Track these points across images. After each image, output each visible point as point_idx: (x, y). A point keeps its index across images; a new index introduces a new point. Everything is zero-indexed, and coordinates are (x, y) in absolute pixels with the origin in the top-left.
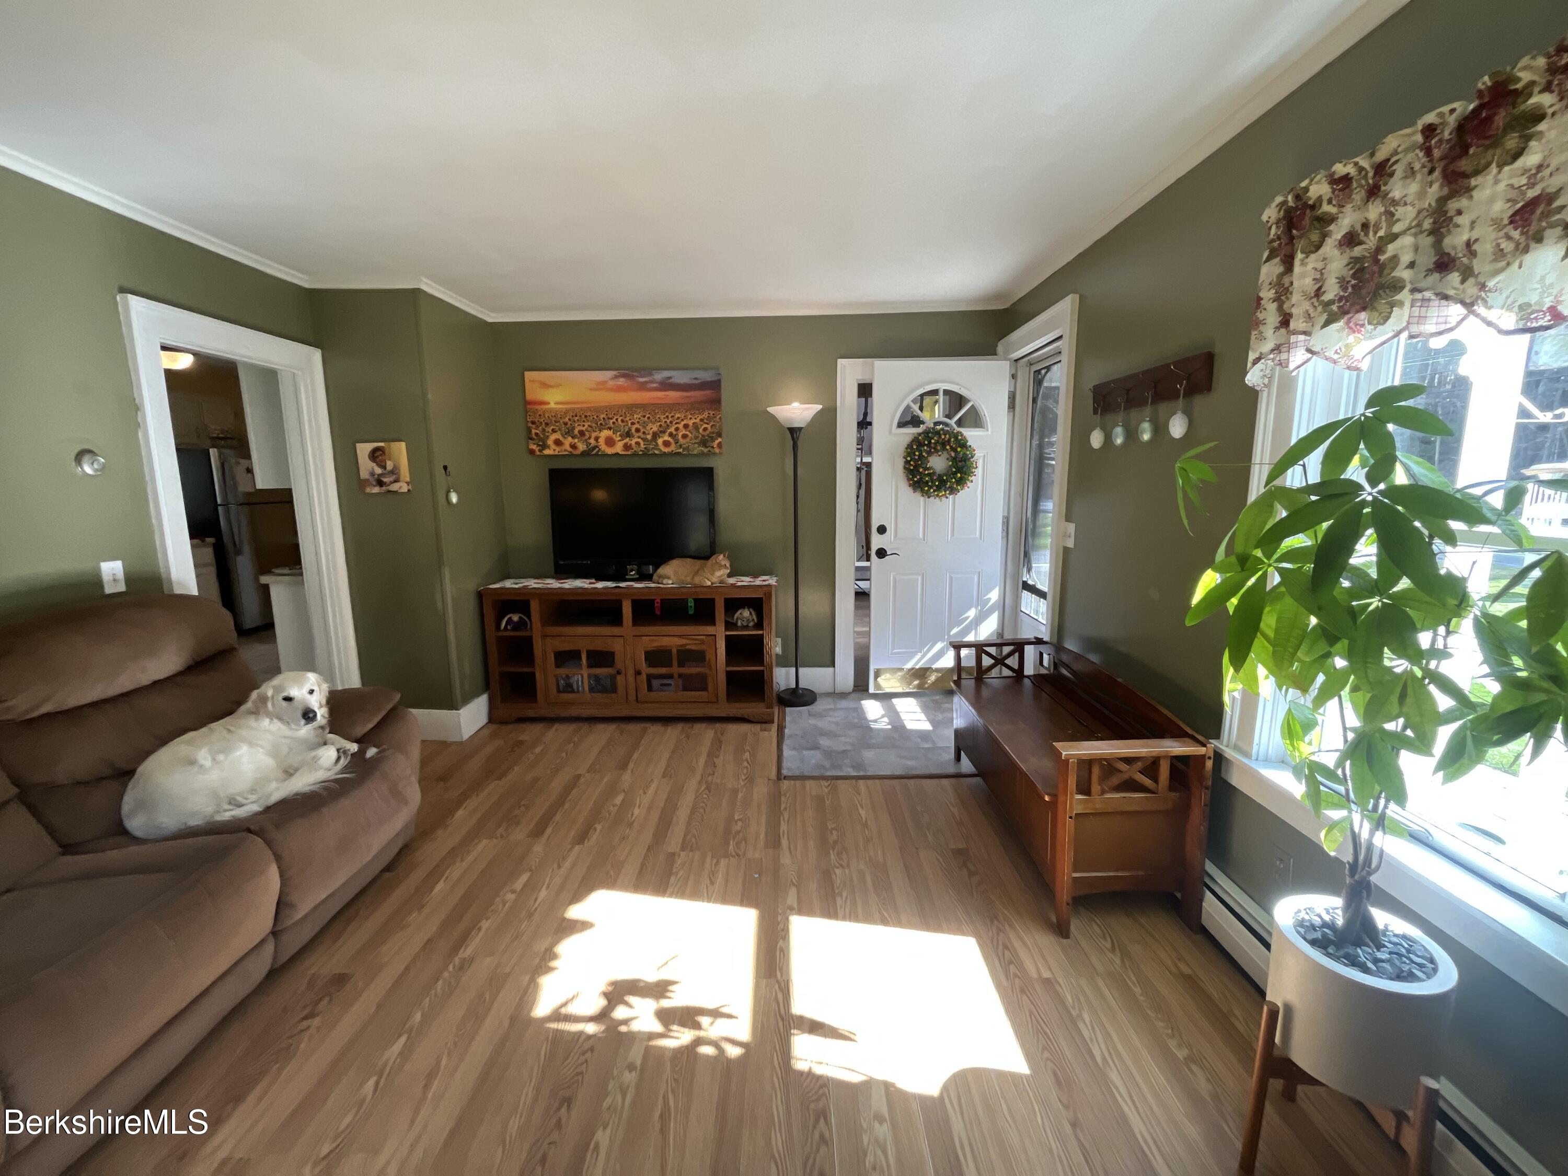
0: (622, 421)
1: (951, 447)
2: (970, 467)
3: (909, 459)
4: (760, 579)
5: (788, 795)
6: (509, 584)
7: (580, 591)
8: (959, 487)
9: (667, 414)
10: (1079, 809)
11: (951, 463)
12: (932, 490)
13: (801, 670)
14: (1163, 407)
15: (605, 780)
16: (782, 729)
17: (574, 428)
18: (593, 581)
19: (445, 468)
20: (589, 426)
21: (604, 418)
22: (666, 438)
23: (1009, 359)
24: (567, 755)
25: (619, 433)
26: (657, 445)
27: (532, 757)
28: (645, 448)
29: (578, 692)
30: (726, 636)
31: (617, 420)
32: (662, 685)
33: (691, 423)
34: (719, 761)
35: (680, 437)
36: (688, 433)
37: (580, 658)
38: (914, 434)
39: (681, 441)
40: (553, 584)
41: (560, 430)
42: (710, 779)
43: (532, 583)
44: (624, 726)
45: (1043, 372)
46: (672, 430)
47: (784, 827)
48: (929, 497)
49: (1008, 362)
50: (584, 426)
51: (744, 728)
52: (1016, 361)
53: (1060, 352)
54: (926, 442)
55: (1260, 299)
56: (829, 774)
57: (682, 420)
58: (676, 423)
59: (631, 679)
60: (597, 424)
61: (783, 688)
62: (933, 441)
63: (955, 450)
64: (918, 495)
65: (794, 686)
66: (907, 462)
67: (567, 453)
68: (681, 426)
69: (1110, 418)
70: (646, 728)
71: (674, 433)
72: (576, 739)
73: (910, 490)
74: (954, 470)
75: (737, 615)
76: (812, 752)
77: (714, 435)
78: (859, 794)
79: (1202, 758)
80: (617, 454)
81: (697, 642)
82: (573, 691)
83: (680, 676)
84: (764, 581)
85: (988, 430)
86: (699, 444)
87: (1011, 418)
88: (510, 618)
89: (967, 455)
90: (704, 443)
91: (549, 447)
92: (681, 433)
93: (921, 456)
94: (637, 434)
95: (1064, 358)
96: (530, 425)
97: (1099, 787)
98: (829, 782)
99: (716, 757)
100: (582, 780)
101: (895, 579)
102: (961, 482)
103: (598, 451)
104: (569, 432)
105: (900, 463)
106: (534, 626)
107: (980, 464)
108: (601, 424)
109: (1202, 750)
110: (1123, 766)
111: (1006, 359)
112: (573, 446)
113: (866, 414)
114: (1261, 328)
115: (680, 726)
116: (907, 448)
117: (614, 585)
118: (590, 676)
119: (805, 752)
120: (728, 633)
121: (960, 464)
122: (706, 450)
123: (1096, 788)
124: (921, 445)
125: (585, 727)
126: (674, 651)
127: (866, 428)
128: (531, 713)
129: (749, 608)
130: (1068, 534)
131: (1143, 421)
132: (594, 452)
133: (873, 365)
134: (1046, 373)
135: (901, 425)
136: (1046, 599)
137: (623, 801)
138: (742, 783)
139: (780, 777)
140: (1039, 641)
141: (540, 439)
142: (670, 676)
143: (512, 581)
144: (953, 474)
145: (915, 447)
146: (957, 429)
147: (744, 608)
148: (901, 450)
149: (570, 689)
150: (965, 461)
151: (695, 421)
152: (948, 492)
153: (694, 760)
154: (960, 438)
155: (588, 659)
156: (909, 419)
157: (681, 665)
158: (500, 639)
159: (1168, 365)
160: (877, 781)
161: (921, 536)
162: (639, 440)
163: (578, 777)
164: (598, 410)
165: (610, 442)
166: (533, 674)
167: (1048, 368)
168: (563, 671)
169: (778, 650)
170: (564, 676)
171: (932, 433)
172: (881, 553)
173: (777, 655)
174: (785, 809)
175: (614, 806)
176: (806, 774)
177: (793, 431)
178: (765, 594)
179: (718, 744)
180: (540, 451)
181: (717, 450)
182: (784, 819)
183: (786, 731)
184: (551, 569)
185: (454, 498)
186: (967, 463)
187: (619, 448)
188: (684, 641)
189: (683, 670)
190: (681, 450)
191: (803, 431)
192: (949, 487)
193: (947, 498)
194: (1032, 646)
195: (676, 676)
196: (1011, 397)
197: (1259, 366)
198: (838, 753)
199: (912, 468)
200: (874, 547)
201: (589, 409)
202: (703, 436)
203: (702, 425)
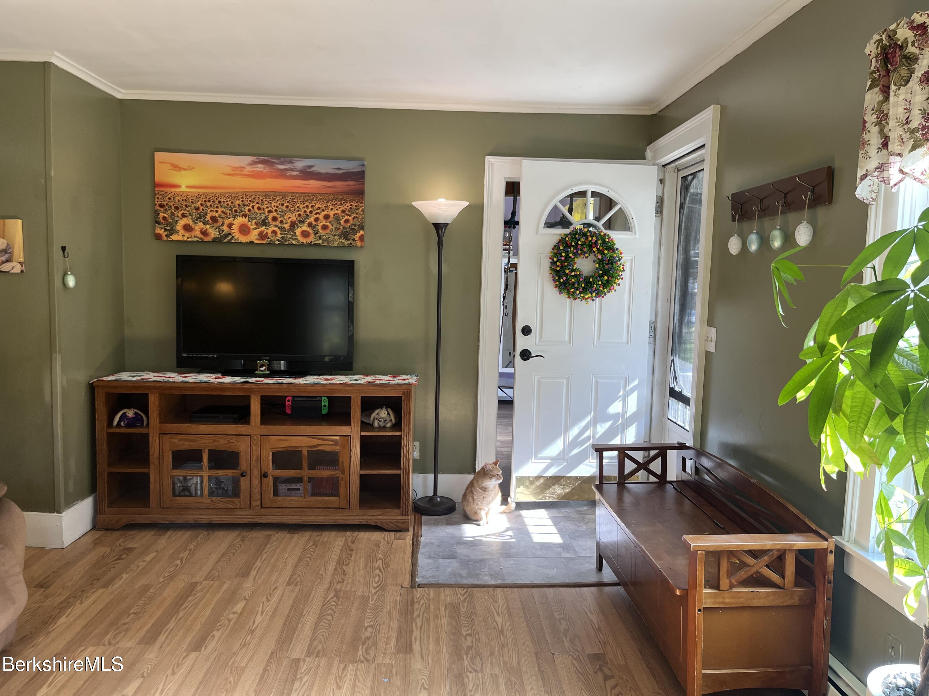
0: (259, 209)
1: (598, 249)
2: (616, 271)
3: (555, 259)
4: (399, 378)
5: (422, 602)
6: (125, 376)
7: (204, 385)
8: (605, 290)
9: (307, 204)
10: (707, 603)
11: (597, 265)
12: (578, 292)
13: (439, 476)
14: (792, 217)
15: (225, 587)
16: (418, 537)
17: (206, 214)
18: (219, 375)
19: (64, 249)
20: (222, 212)
21: (239, 205)
22: (305, 228)
23: (657, 165)
24: (182, 563)
25: (254, 221)
26: (295, 234)
27: (142, 564)
28: (282, 238)
29: (196, 496)
30: (362, 436)
31: (253, 207)
32: (289, 490)
33: (332, 213)
34: (349, 569)
35: (320, 228)
36: (328, 224)
37: (200, 460)
38: (561, 235)
39: (321, 232)
40: (176, 378)
41: (190, 214)
42: (339, 587)
43: (151, 376)
44: (245, 533)
45: (690, 178)
46: (312, 219)
47: (416, 633)
48: (575, 299)
49: (656, 167)
50: (217, 212)
51: (376, 536)
52: (664, 166)
53: (704, 160)
54: (573, 244)
55: (865, 122)
56: (465, 582)
57: (323, 211)
58: (316, 213)
59: (256, 482)
60: (231, 210)
61: (419, 496)
62: (580, 243)
63: (601, 252)
64: (564, 296)
65: (432, 494)
66: (554, 263)
67: (196, 239)
68: (321, 216)
69: (745, 225)
70: (271, 535)
71: (314, 223)
72: (192, 547)
73: (556, 291)
74: (601, 272)
75: (374, 415)
76: (448, 561)
77: (356, 228)
78: (496, 602)
79: (824, 552)
80: (252, 243)
81: (331, 443)
82: (191, 496)
83: (310, 479)
84: (404, 380)
85: (635, 234)
86: (340, 236)
87: (659, 224)
88: (125, 413)
89: (615, 258)
90: (345, 235)
91: (177, 232)
92: (321, 224)
93: (567, 257)
94: (274, 223)
95: (706, 166)
96: (157, 208)
97: (728, 581)
98: (466, 590)
99: (346, 565)
100: (199, 587)
101: (539, 382)
102: (607, 284)
103: (232, 239)
104: (201, 218)
105: (546, 263)
106: (151, 424)
107: (627, 268)
108: (236, 211)
109: (823, 544)
110: (750, 561)
111: (654, 164)
112: (204, 233)
113: (514, 213)
114: (867, 147)
115: (307, 534)
116: (553, 249)
117: (243, 380)
118: (210, 477)
119: (441, 561)
120: (363, 434)
121: (607, 266)
122: (347, 243)
123: (724, 582)
124: (567, 246)
125: (203, 534)
126: (305, 452)
127: (514, 228)
128: (141, 519)
129: (387, 408)
130: (710, 339)
131: (774, 229)
132: (226, 240)
133: (521, 165)
134: (693, 179)
135: (550, 225)
136: (689, 406)
137: (244, 608)
138: (374, 591)
139: (413, 584)
140: (681, 446)
141: (169, 224)
142: (299, 480)
143: (128, 374)
144: (600, 277)
145: (561, 248)
146: (605, 231)
147: (382, 408)
148: (548, 250)
149: (187, 493)
150: (612, 264)
151: (336, 212)
152: (594, 295)
153: (323, 568)
154: (607, 240)
155: (210, 460)
156: (558, 220)
157: (311, 467)
158: (111, 436)
159: (794, 178)
160: (516, 590)
161: (567, 339)
162: (276, 229)
163: (193, 586)
164: (233, 196)
165: (244, 230)
166: (148, 474)
167: (694, 174)
168: (180, 473)
169: (416, 454)
170: (181, 478)
171: (579, 234)
172: (526, 355)
173: (414, 460)
174: (418, 616)
175: (234, 613)
176: (441, 582)
177: (438, 227)
178: (404, 393)
179: (348, 551)
180: (167, 236)
181: (359, 244)
182: (416, 626)
183: (422, 539)
184: (174, 361)
185: (71, 281)
186: (614, 265)
187: (254, 236)
188: (316, 442)
189: (313, 473)
190: (320, 242)
191: (448, 226)
192: (596, 290)
193: (593, 300)
194: (676, 451)
195: (305, 479)
196: (659, 201)
197: (867, 181)
198: (476, 561)
199: (558, 269)
200: (519, 349)
201: (224, 194)
202: (344, 228)
203: (343, 217)
